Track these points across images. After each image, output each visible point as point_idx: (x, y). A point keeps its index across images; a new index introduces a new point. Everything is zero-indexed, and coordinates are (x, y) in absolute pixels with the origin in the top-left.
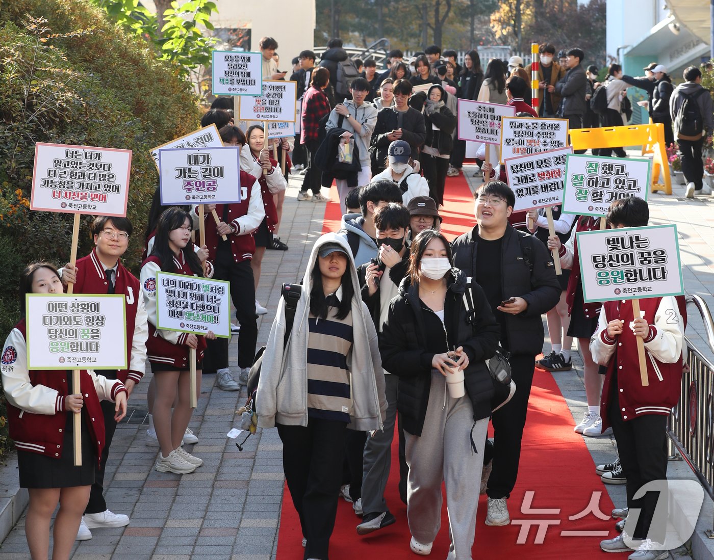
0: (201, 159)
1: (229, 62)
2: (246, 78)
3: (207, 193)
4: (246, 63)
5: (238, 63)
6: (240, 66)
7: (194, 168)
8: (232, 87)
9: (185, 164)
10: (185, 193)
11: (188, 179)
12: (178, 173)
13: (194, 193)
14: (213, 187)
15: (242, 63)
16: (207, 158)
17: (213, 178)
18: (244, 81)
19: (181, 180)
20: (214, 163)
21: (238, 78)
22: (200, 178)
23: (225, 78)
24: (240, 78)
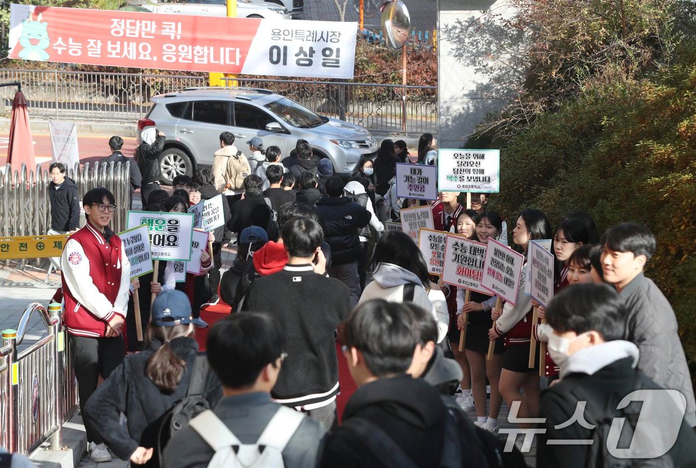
0: (417, 172)
1: (459, 160)
2: (478, 175)
3: (420, 193)
4: (478, 160)
5: (469, 161)
6: (472, 163)
7: (414, 176)
8: (462, 184)
9: (409, 174)
10: (409, 191)
11: (410, 183)
12: (405, 179)
13: (413, 192)
14: (423, 189)
15: (475, 161)
16: (420, 171)
17: (423, 184)
18: (477, 178)
19: (407, 183)
20: (424, 175)
21: (469, 176)
22: (417, 183)
23: (454, 175)
24: (472, 174)
